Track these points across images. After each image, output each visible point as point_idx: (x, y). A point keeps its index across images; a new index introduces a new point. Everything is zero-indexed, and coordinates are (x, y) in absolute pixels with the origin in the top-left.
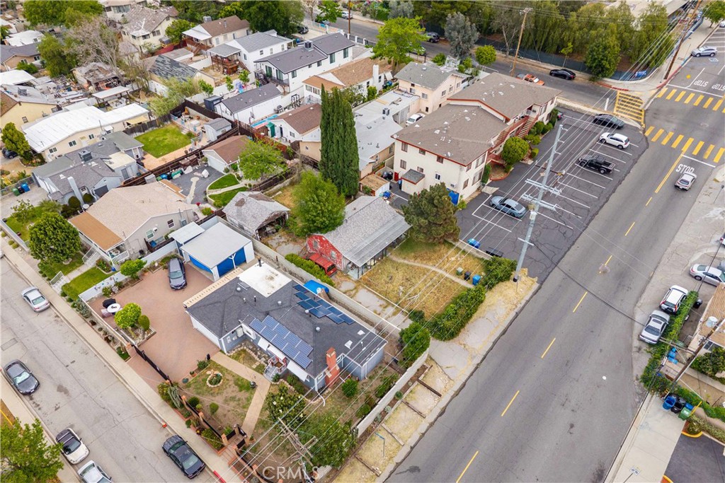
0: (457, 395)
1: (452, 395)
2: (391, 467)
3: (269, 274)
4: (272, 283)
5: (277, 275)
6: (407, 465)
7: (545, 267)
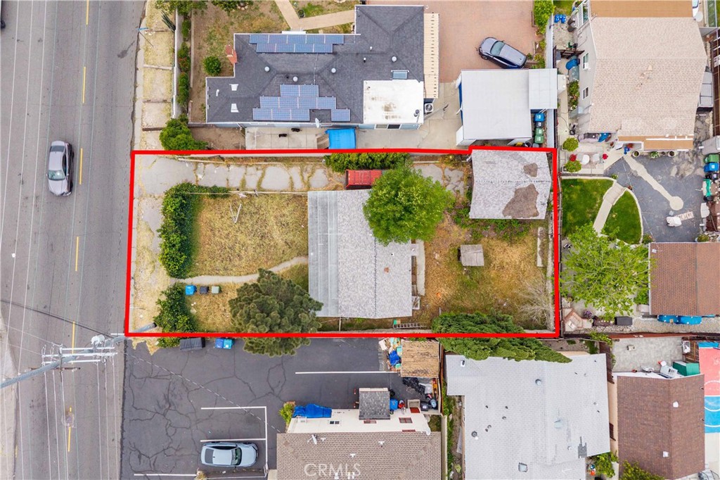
0: (131, 142)
1: (136, 139)
2: (142, 42)
4: (380, 104)
5: (387, 117)
6: (131, 53)
7: (135, 373)
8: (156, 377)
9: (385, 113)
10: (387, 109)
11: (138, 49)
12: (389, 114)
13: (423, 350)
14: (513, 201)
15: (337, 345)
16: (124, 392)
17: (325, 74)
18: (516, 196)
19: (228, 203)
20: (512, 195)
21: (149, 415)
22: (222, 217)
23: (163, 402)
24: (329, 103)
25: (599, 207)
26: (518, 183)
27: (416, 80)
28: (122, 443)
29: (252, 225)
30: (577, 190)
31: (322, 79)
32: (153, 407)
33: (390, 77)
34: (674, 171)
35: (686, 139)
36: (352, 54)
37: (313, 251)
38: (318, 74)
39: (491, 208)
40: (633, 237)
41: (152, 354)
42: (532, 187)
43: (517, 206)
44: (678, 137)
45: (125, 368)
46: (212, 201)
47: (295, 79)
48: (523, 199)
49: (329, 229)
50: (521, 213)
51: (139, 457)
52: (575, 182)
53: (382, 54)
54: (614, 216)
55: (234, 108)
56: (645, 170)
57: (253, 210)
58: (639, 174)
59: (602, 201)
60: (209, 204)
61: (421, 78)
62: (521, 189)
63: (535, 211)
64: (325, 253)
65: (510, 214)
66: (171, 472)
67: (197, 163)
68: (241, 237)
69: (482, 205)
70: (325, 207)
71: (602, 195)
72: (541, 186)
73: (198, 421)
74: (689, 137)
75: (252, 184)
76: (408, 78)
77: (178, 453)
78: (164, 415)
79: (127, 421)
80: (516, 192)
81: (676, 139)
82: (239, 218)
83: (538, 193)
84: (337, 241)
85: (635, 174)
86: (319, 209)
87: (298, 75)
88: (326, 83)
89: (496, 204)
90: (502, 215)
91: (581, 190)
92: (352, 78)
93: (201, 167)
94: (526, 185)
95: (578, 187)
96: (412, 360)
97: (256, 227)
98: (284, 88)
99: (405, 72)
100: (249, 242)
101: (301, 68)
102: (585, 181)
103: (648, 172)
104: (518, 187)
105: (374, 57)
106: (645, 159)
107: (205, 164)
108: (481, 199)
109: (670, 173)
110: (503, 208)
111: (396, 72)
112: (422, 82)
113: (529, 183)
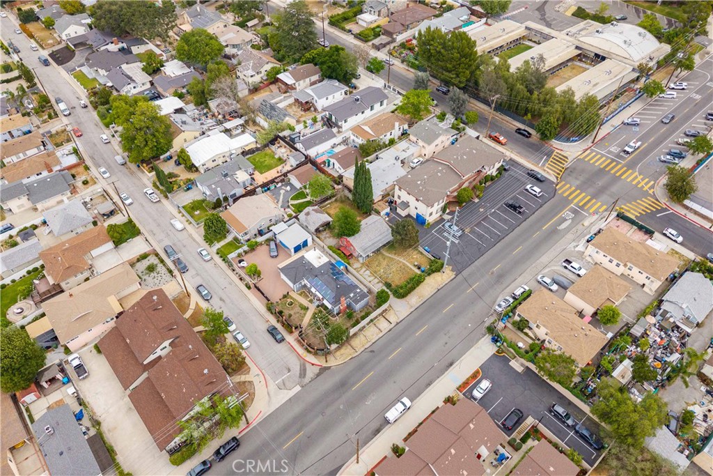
1: (396, 323)
2: (363, 349)
3: (319, 255)
4: (320, 260)
5: (322, 256)
10: (320, 258)
27: (304, 257)
99: (305, 261)
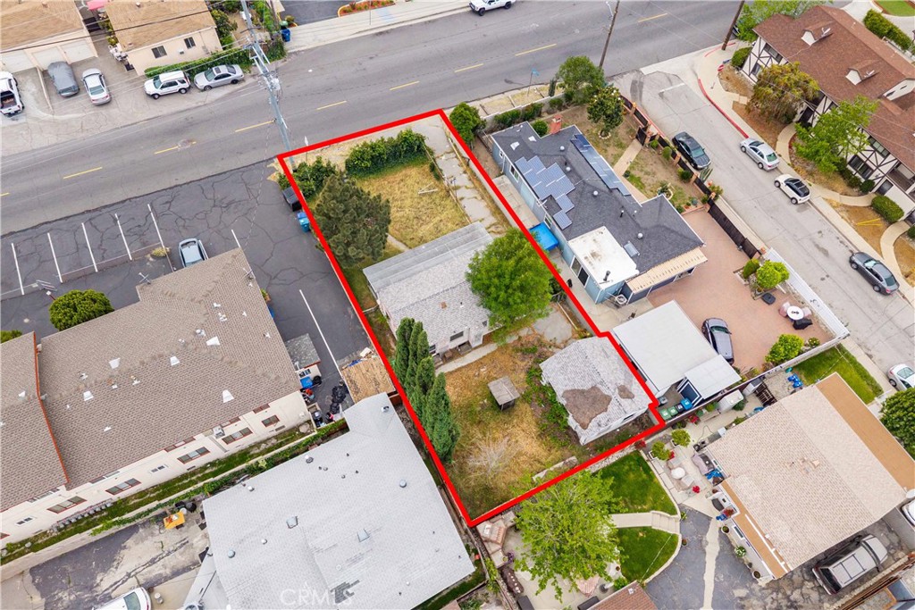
3: (595, 262)
4: (595, 248)
5: (586, 258)
6: (513, 86)
7: (245, 174)
8: (248, 189)
9: (588, 255)
10: (594, 255)
11: (519, 89)
12: (591, 259)
13: (379, 378)
14: (582, 392)
15: (346, 313)
16: (225, 173)
17: (587, 189)
18: (589, 391)
19: (432, 182)
20: (587, 386)
21: (210, 196)
22: (418, 183)
23: (226, 201)
24: (567, 205)
25: (640, 511)
26: (602, 383)
27: (635, 265)
28: (176, 186)
29: (423, 206)
30: (641, 476)
31: (583, 188)
32: (219, 196)
33: (623, 244)
34: (740, 592)
35: (782, 564)
36: (619, 203)
37: (427, 247)
38: (584, 182)
39: (562, 377)
40: (633, 572)
41: (269, 178)
42: (608, 399)
43: (580, 400)
44: (776, 552)
45: (247, 166)
46: (428, 170)
47: (568, 169)
48: (590, 400)
49: (455, 250)
50: (576, 409)
51: (167, 202)
52: (647, 470)
53: (638, 225)
54: (641, 534)
55: (515, 145)
56: (717, 554)
57: (438, 201)
58: (707, 549)
59: (648, 511)
60: (424, 170)
61: (643, 268)
62: (599, 390)
63: (587, 422)
64: (430, 257)
65: (567, 399)
66: (160, 229)
67: (453, 151)
68: (408, 202)
69: (560, 366)
70: (472, 238)
71: (653, 508)
72: (616, 408)
73: (219, 232)
74: (786, 565)
75: (459, 194)
76: (632, 258)
77: (181, 228)
78: (215, 206)
79: (199, 183)
80: (594, 388)
81: (772, 551)
82: (424, 195)
83: (606, 410)
84: (447, 260)
85: (704, 543)
86: (468, 235)
87: (573, 170)
88: (581, 194)
89: (569, 379)
90: (562, 392)
91: (643, 481)
92: (600, 213)
93: (452, 155)
94: (606, 392)
95: (644, 476)
96: (364, 371)
97: (423, 209)
98: (555, 166)
99: (634, 252)
100: (407, 210)
101: (580, 170)
102: (655, 480)
103: (717, 559)
104: (599, 386)
105: (631, 221)
106: (728, 547)
107: (456, 157)
108: (564, 360)
109: (735, 588)
110: (569, 388)
111: (629, 245)
112: (637, 272)
113: (610, 394)
